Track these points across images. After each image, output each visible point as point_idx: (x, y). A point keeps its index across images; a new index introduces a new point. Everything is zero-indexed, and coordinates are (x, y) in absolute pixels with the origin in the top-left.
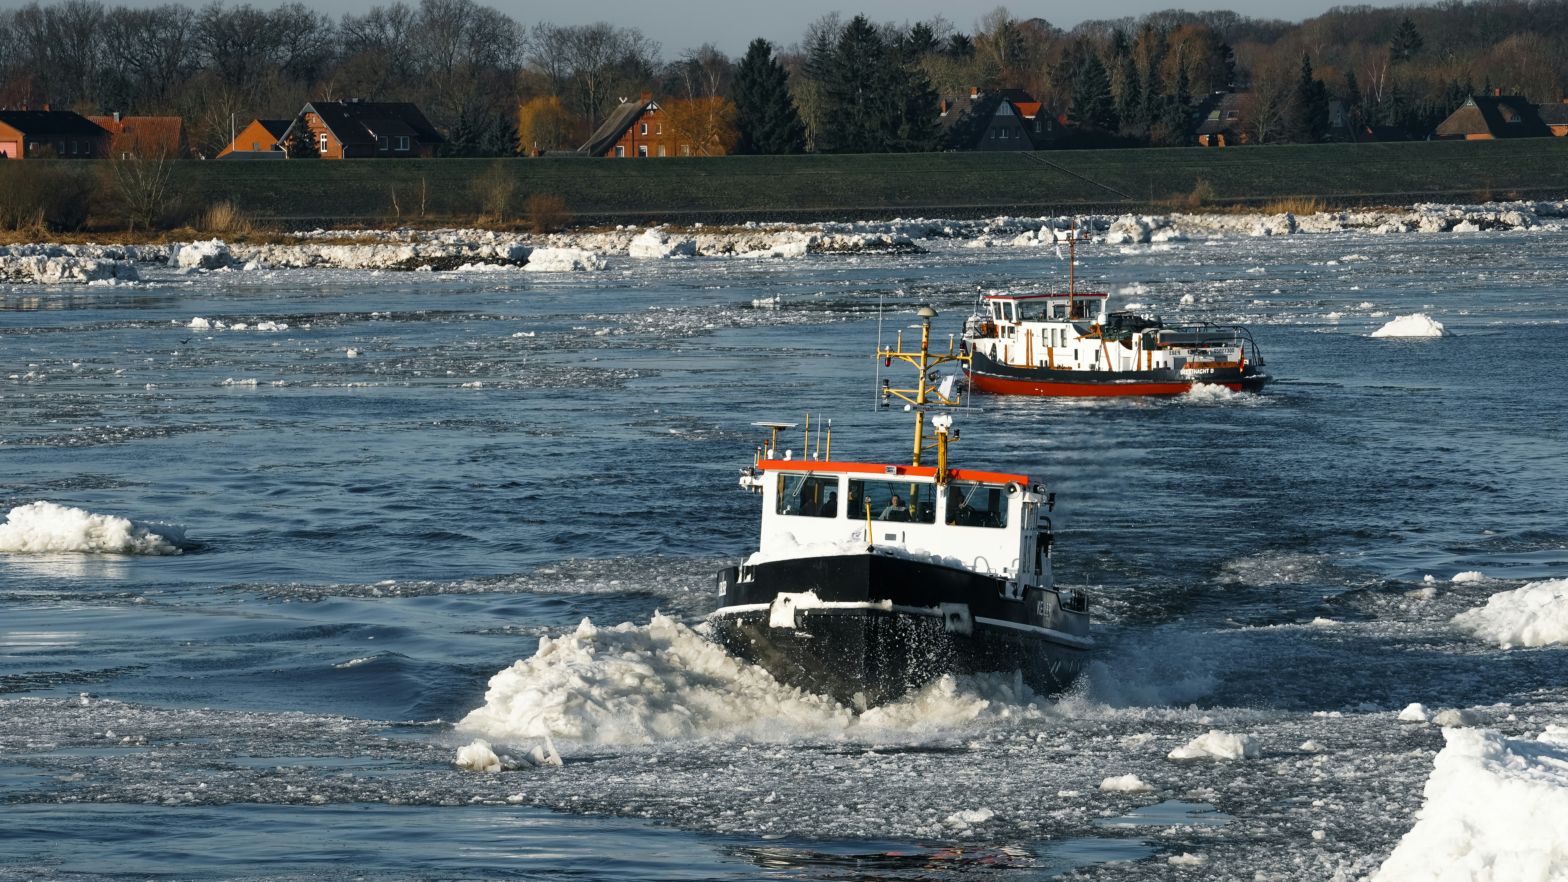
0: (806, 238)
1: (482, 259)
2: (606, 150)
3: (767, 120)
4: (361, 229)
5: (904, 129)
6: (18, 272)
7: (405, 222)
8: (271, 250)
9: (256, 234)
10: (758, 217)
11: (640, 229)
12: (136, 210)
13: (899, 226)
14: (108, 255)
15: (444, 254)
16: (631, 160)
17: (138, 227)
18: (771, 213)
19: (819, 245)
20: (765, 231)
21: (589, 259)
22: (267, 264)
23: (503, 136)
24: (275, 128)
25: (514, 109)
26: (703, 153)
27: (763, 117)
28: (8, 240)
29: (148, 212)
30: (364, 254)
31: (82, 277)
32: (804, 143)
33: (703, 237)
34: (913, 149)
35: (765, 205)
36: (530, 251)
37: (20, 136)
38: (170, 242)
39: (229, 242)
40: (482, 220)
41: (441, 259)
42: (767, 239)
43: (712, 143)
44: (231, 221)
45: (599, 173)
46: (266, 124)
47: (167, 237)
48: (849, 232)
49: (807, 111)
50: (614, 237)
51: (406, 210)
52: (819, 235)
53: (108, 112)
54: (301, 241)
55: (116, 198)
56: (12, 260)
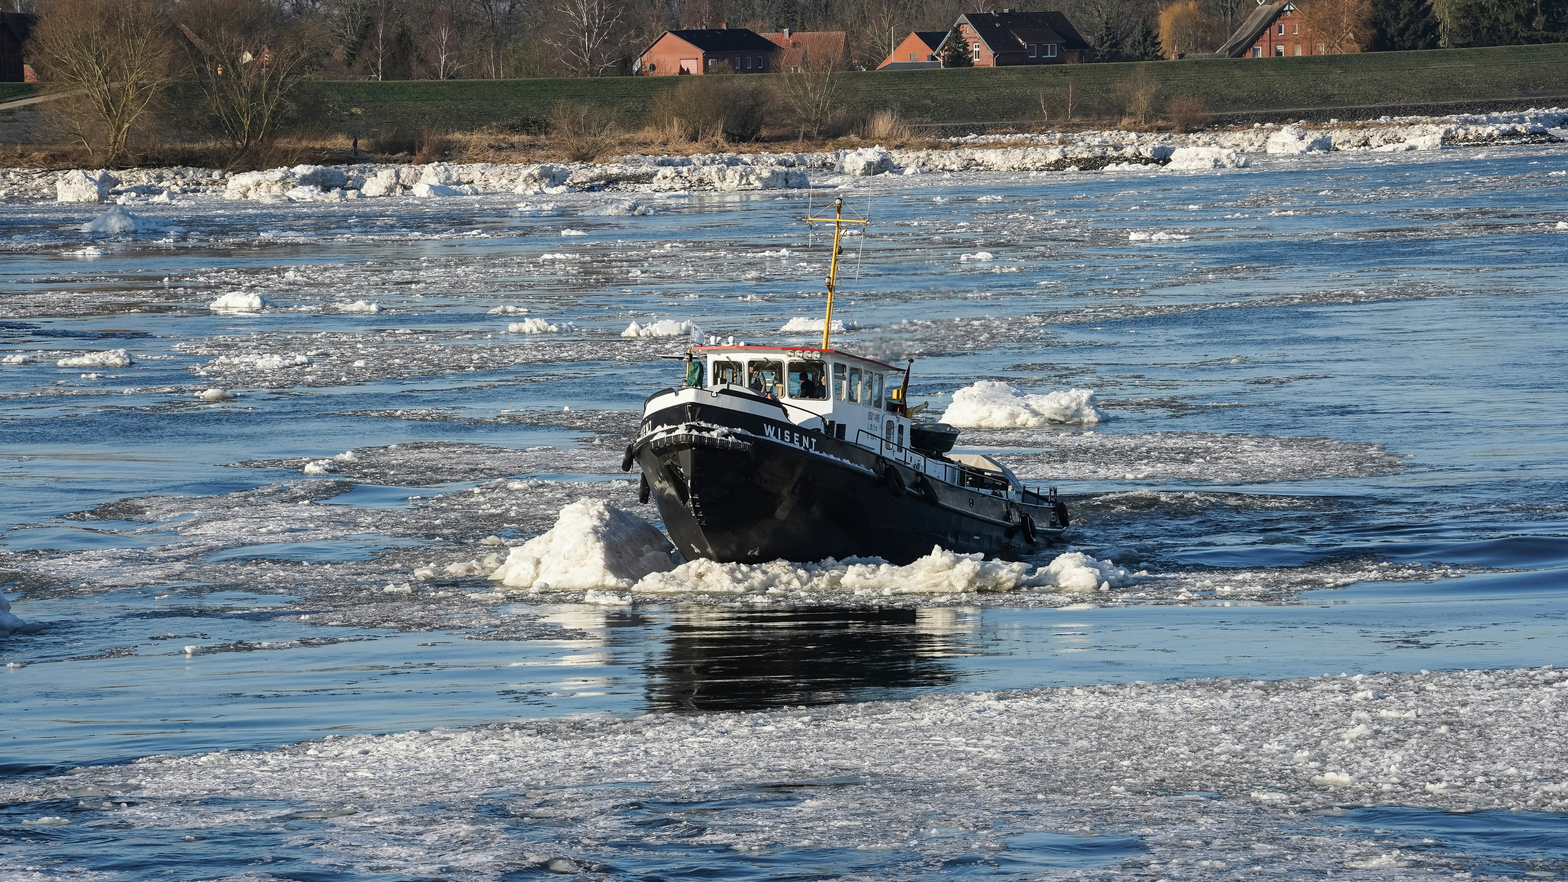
0: (1440, 131)
1: (1126, 159)
2: (1244, 51)
3: (1401, 16)
4: (1012, 133)
5: (1539, 21)
6: (701, 181)
7: (1053, 125)
8: (928, 155)
9: (913, 140)
10: (1392, 112)
11: (1277, 126)
12: (805, 120)
13: (1533, 116)
14: (781, 163)
15: (1090, 155)
16: (1268, 60)
17: (807, 136)
18: (1405, 107)
19: (1453, 137)
20: (1400, 124)
21: (1228, 156)
22: (925, 169)
23: (1145, 40)
24: (931, 39)
25: (1155, 14)
26: (1337, 51)
27: (1398, 14)
28: (691, 151)
29: (816, 122)
30: (1015, 157)
31: (757, 184)
32: (1438, 38)
33: (1338, 133)
34: (1548, 40)
35: (1399, 99)
36: (1172, 151)
37: (700, 53)
38: (836, 149)
39: (890, 148)
40: (1125, 121)
41: (1088, 160)
42: (1401, 133)
43: (1348, 41)
44: (892, 129)
45: (1238, 73)
46: (920, 35)
47: (833, 145)
48: (1482, 123)
49: (1441, 6)
50: (1251, 135)
51: (1054, 114)
52: (1453, 127)
53: (779, 28)
54: (956, 146)
55: (788, 110)
56: (695, 169)
